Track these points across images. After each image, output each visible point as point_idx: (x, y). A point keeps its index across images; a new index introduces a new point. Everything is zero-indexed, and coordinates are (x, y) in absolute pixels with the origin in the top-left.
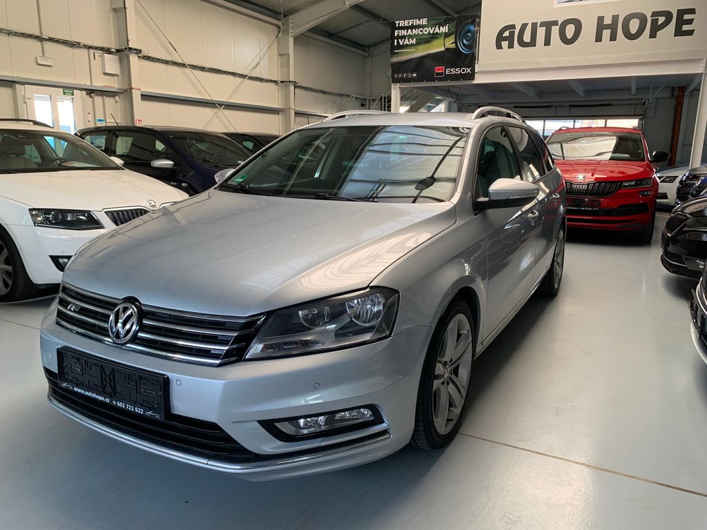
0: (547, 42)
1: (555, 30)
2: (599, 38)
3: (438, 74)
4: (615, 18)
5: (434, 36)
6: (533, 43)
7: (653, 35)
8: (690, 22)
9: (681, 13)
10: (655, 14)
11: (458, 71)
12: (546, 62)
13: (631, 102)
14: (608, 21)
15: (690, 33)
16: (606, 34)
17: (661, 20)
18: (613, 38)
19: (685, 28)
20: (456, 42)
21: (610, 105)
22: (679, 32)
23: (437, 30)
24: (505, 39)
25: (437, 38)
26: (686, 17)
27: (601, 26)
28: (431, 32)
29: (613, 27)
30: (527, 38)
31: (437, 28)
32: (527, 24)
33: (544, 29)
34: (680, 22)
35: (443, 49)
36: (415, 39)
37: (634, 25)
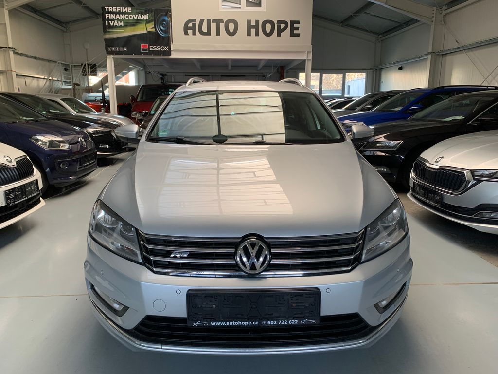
0: (218, 33)
1: (222, 26)
2: (249, 34)
3: (143, 50)
4: (257, 22)
5: (138, 22)
6: (208, 33)
7: (279, 35)
8: (297, 29)
9: (293, 23)
10: (279, 22)
11: (158, 48)
12: (218, 47)
13: (256, 75)
14: (253, 23)
15: (298, 35)
16: (253, 31)
17: (283, 26)
18: (257, 34)
19: (295, 32)
20: (155, 27)
22: (292, 35)
23: (140, 17)
24: (190, 28)
25: (140, 23)
26: (295, 25)
27: (250, 27)
28: (136, 18)
29: (256, 27)
30: (205, 29)
31: (140, 16)
32: (204, 20)
33: (215, 24)
34: (293, 29)
35: (146, 32)
36: (122, 22)
37: (268, 27)
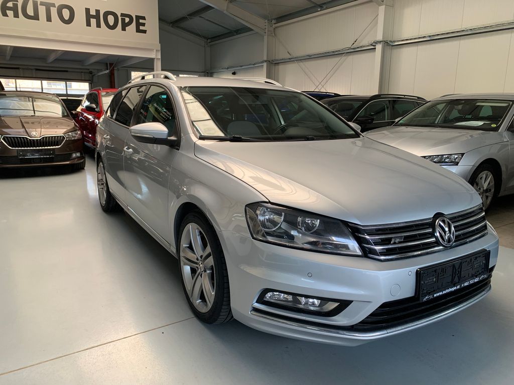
0: (49, 19)
1: (54, 12)
2: (89, 24)
4: (98, 11)
6: (36, 17)
7: (124, 29)
8: (144, 25)
9: (138, 18)
10: (122, 15)
12: (50, 35)
13: (82, 71)
14: (93, 13)
15: (145, 32)
16: (93, 21)
17: (127, 20)
18: (99, 26)
19: (141, 28)
21: (67, 71)
22: (138, 30)
24: (10, 9)
26: (141, 21)
27: (89, 16)
29: (97, 18)
30: (30, 12)
33: (44, 7)
34: (138, 25)
37: (111, 20)
